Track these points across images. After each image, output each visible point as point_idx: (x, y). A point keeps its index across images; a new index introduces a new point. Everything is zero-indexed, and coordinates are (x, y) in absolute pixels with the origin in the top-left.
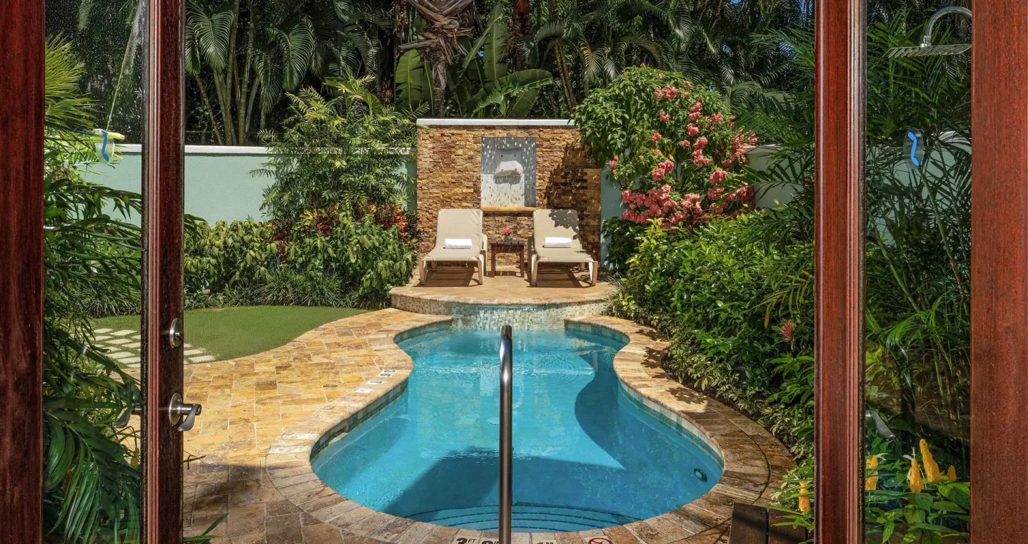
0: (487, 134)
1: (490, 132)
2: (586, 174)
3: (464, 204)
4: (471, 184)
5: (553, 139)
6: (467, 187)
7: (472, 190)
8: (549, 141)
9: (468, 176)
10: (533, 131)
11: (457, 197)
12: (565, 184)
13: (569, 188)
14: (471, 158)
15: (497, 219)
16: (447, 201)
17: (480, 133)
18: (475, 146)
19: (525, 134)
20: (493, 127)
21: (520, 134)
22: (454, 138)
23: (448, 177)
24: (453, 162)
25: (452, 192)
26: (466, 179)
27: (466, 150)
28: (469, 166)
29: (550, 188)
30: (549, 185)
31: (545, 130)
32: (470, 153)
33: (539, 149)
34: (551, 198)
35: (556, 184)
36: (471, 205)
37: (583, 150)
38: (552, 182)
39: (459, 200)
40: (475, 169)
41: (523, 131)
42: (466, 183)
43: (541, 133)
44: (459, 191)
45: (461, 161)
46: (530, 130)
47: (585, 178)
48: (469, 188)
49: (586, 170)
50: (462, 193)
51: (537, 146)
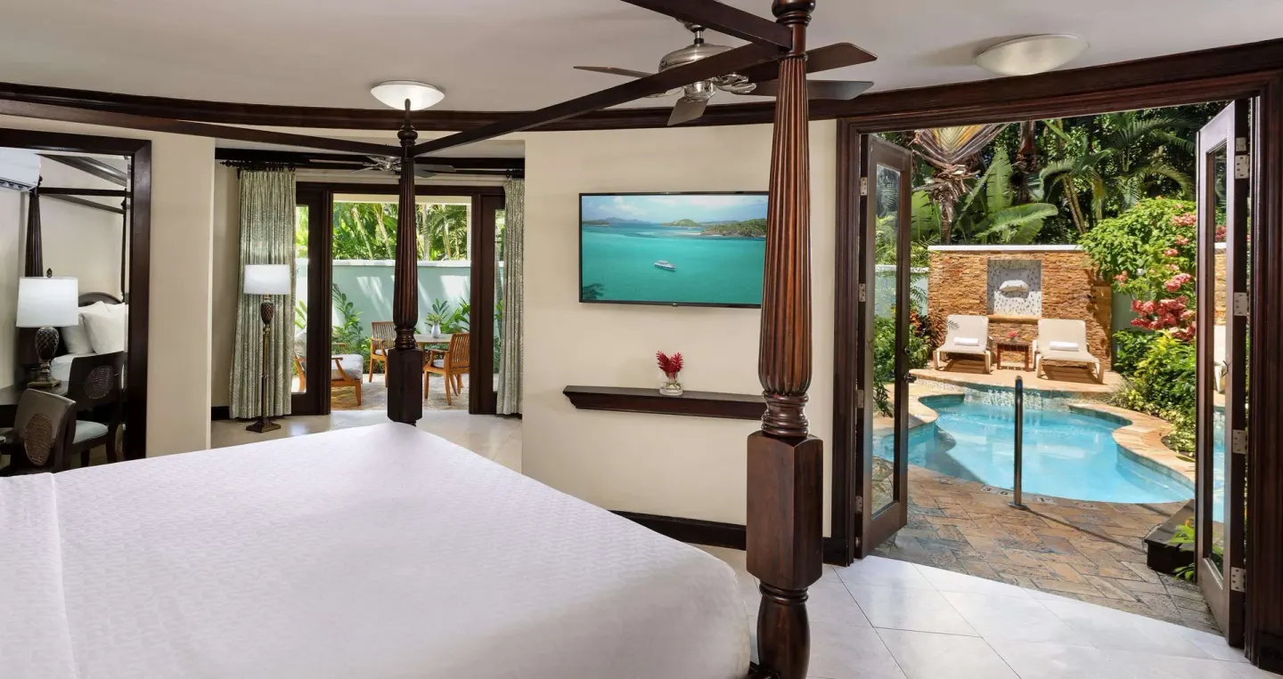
1: (995, 256)
2: (1095, 291)
3: (971, 312)
4: (977, 296)
5: (1060, 261)
6: (974, 299)
7: (978, 301)
8: (1055, 263)
9: (975, 290)
10: (1039, 255)
11: (964, 306)
12: (1072, 299)
13: (1076, 302)
14: (978, 276)
15: (1001, 324)
16: (956, 310)
17: (985, 257)
18: (982, 267)
19: (1031, 257)
20: (999, 252)
21: (1024, 257)
22: (961, 260)
23: (956, 290)
24: (961, 278)
25: (960, 302)
26: (973, 292)
27: (973, 270)
28: (976, 282)
29: (1056, 301)
30: (1054, 299)
31: (1050, 254)
32: (976, 272)
33: (1044, 269)
34: (1057, 310)
35: (1062, 298)
36: (978, 313)
37: (1091, 270)
38: (1058, 297)
39: (966, 309)
40: (982, 285)
41: (1028, 255)
42: (972, 296)
43: (1047, 256)
44: (966, 302)
45: (968, 278)
46: (1036, 254)
47: (1092, 294)
48: (976, 299)
49: (1095, 288)
50: (969, 303)
51: (1043, 267)
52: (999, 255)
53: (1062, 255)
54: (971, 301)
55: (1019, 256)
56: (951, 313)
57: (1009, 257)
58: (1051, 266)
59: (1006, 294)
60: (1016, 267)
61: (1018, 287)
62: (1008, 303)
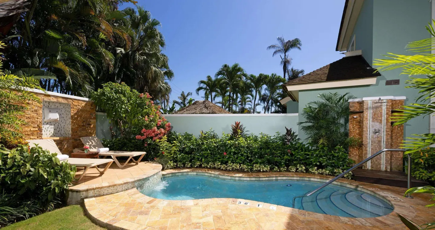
0: (46, 99)
1: (47, 98)
2: (91, 122)
3: (32, 137)
4: (36, 126)
5: (78, 106)
6: (33, 127)
7: (37, 129)
8: (76, 106)
9: (33, 121)
10: (70, 100)
11: (26, 133)
12: (83, 126)
13: (85, 128)
14: (36, 111)
17: (41, 98)
18: (39, 105)
19: (66, 102)
20: (49, 96)
21: (63, 101)
25: (23, 130)
26: (33, 122)
27: (33, 106)
28: (35, 115)
29: (77, 128)
30: (76, 126)
31: (75, 101)
32: (35, 108)
33: (72, 109)
34: (78, 132)
35: (79, 126)
36: (36, 137)
37: (89, 111)
38: (78, 125)
39: (28, 135)
40: (39, 117)
41: (65, 100)
42: (33, 125)
43: (73, 102)
44: (29, 130)
45: (29, 112)
46: (68, 100)
47: (90, 123)
48: (35, 127)
49: (91, 120)
50: (30, 131)
51: (71, 108)
52: (50, 98)
54: (32, 129)
55: (61, 100)
57: (55, 100)
58: (75, 107)
59: (47, 124)
60: (53, 107)
61: (56, 119)
62: (49, 130)
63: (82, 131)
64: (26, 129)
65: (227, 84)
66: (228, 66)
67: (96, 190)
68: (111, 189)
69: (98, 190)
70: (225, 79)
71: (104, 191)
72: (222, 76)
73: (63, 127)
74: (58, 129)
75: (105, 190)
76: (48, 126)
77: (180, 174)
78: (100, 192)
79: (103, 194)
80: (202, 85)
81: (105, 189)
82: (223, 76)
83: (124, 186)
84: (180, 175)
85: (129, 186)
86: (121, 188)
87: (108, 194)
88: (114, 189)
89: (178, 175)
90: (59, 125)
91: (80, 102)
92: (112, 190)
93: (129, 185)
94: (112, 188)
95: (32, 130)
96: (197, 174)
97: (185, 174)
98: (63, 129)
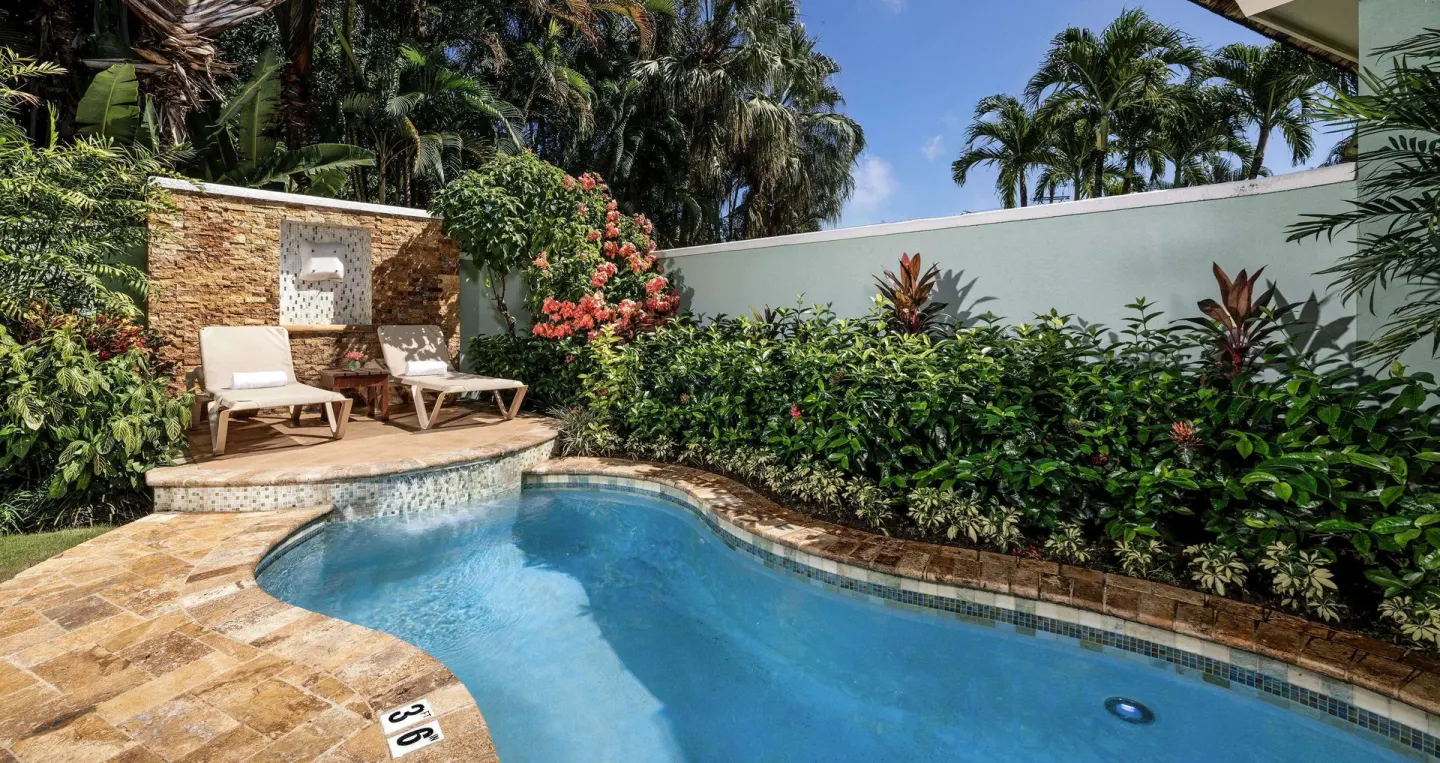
0: (292, 216)
1: (295, 214)
2: (441, 281)
3: (248, 320)
4: (262, 290)
5: (397, 233)
6: (254, 294)
7: (263, 299)
8: (391, 235)
9: (254, 276)
10: (367, 218)
11: (233, 309)
12: (414, 293)
13: (419, 299)
14: (262, 249)
15: (308, 341)
16: (214, 316)
17: (278, 213)
18: (269, 232)
19: (354, 222)
20: (301, 207)
21: (346, 221)
22: (227, 216)
23: (215, 277)
24: (227, 253)
25: (225, 301)
26: (252, 281)
27: (252, 237)
28: (258, 261)
29: (392, 298)
30: (390, 293)
31: (384, 219)
32: (259, 242)
33: (375, 244)
34: (394, 312)
35: (401, 293)
36: (262, 322)
37: (437, 250)
38: (395, 290)
39: (238, 314)
40: (269, 267)
41: (351, 218)
42: (251, 288)
43: (379, 223)
44: (239, 300)
45: (242, 253)
46: (362, 217)
47: (440, 286)
48: (258, 295)
49: (441, 276)
50: (245, 303)
51: (373, 240)
52: (302, 213)
53: (400, 222)
54: (250, 299)
55: (336, 218)
56: (206, 324)
57: (319, 218)
58: (385, 238)
59: (310, 286)
60: (326, 239)
61: (331, 274)
62: (313, 303)
63: (410, 310)
64: (233, 297)
65: (1094, 117)
66: (1085, 34)
67: (191, 491)
68: (238, 494)
69: (195, 490)
70: (1077, 95)
71: (213, 498)
72: (1060, 89)
73: (357, 297)
74: (344, 303)
75: (217, 494)
76: (313, 292)
77: (603, 481)
78: (201, 498)
79: (210, 509)
80: (981, 142)
81: (217, 490)
82: (1064, 84)
83: (283, 489)
84: (605, 486)
85: (302, 494)
86: (272, 499)
87: (228, 509)
88: (246, 498)
89: (597, 486)
90: (347, 291)
91: (401, 222)
92: (237, 498)
93: (302, 490)
94: (240, 492)
95: (248, 300)
96: (662, 495)
97: (621, 482)
98: (358, 303)
